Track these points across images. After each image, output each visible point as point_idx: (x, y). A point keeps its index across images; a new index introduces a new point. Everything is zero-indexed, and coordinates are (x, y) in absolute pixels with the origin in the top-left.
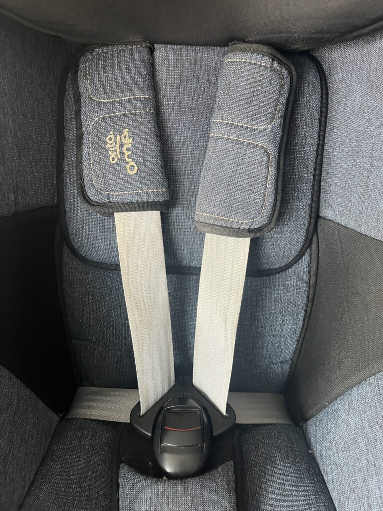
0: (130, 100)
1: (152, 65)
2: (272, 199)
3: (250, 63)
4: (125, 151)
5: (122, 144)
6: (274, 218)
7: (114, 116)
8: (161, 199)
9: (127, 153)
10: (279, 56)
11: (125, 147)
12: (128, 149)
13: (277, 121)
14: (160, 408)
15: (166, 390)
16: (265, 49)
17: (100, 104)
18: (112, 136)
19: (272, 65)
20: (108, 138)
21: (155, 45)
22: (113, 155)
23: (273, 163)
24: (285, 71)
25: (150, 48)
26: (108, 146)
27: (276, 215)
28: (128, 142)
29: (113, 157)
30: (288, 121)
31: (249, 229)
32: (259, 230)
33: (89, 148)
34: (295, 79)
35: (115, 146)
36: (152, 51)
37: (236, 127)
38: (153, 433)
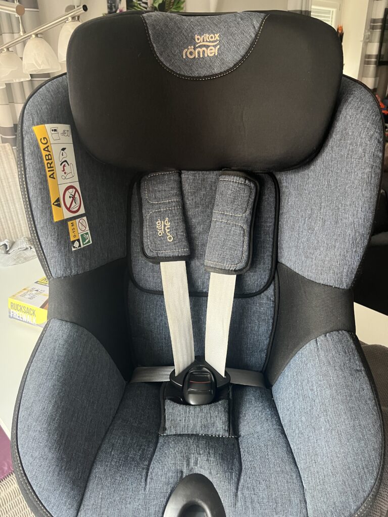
0: (169, 202)
1: (181, 182)
2: (247, 254)
3: (233, 181)
4: (166, 229)
5: (165, 226)
6: (249, 264)
7: (161, 211)
8: (186, 254)
9: (167, 231)
10: (249, 177)
11: (166, 227)
12: (168, 229)
13: (248, 212)
14: (186, 372)
15: (190, 363)
16: (241, 174)
17: (153, 204)
18: (160, 222)
19: (245, 182)
20: (157, 223)
21: (182, 171)
22: (160, 232)
23: (247, 234)
24: (252, 185)
25: (179, 173)
26: (157, 227)
27: (250, 262)
28: (168, 225)
29: (160, 233)
30: (255, 211)
31: (235, 270)
32: (240, 270)
33: (147, 228)
34: (258, 188)
35: (161, 226)
36: (180, 174)
37: (226, 215)
38: (183, 385)
